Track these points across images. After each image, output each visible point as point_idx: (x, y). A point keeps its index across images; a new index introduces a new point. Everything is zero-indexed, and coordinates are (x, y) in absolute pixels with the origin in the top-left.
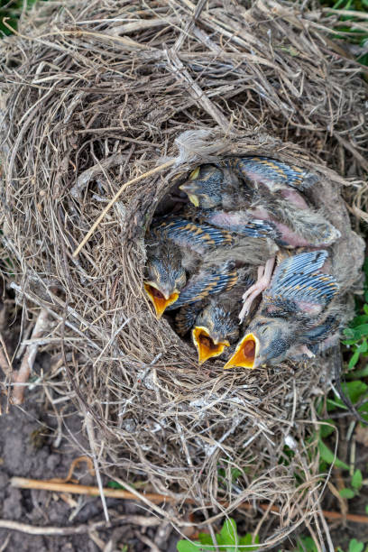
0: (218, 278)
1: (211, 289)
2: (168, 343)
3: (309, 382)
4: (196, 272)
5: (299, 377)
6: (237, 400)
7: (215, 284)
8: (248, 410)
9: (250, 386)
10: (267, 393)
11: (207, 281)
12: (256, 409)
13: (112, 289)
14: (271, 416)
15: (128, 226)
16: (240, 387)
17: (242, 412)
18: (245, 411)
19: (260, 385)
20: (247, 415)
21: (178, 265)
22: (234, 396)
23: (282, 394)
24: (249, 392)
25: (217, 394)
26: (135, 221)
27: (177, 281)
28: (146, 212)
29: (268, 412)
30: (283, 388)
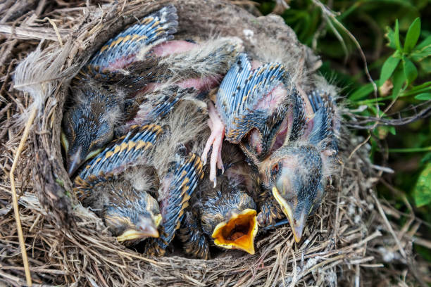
0: (184, 172)
1: (188, 188)
2: (198, 275)
3: (355, 183)
4: (159, 185)
5: (342, 187)
6: (311, 262)
7: (187, 180)
8: (332, 259)
9: (311, 238)
10: (331, 228)
11: (177, 184)
12: (337, 252)
13: (99, 279)
14: (355, 245)
15: (51, 208)
16: (304, 246)
17: (327, 267)
18: (329, 264)
19: (319, 227)
20: (334, 265)
21: (135, 193)
22: (306, 260)
23: (343, 216)
24: (315, 244)
25: (289, 274)
26: (52, 196)
27: (148, 208)
28: (55, 178)
29: (349, 244)
30: (340, 210)
